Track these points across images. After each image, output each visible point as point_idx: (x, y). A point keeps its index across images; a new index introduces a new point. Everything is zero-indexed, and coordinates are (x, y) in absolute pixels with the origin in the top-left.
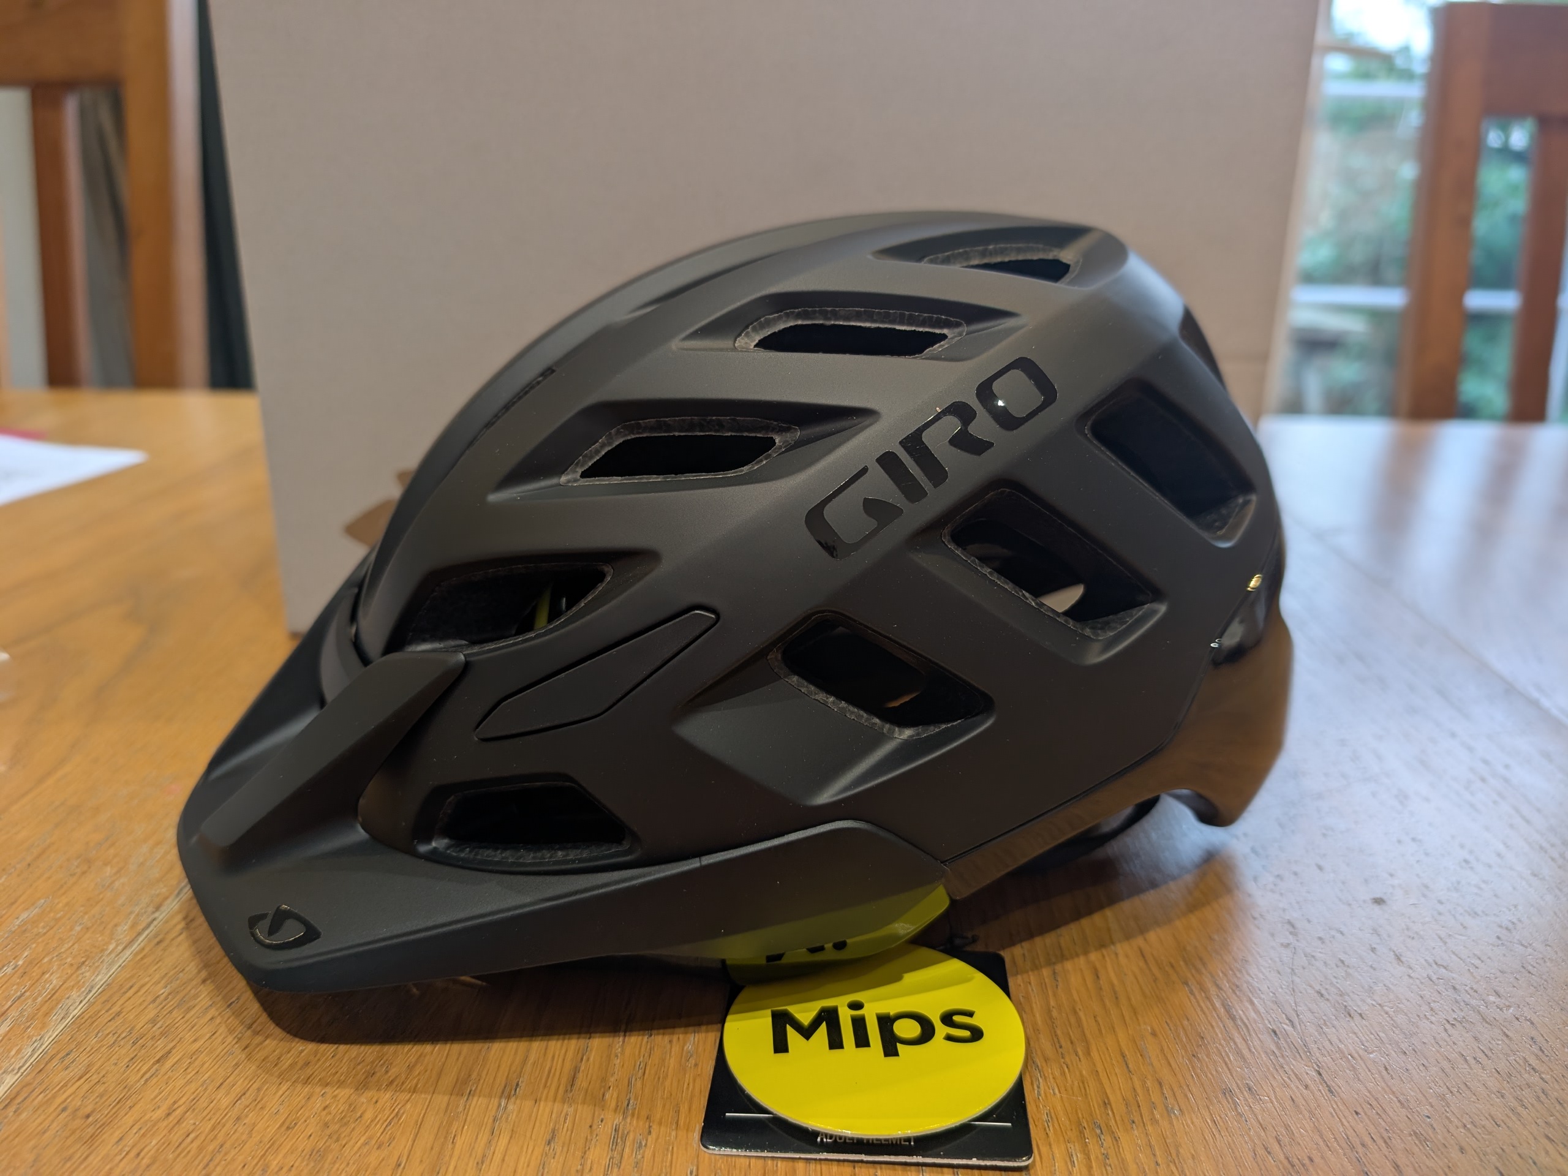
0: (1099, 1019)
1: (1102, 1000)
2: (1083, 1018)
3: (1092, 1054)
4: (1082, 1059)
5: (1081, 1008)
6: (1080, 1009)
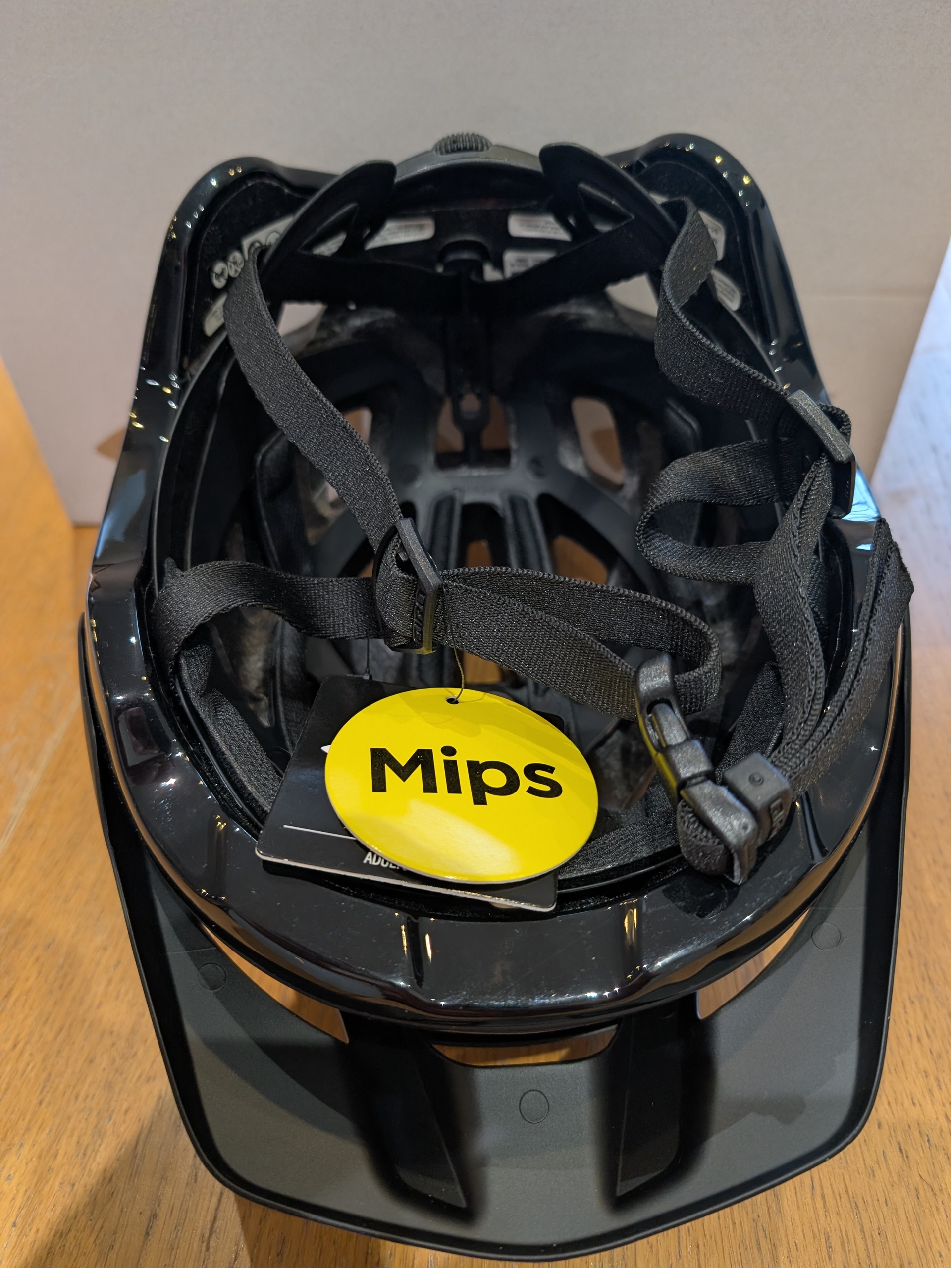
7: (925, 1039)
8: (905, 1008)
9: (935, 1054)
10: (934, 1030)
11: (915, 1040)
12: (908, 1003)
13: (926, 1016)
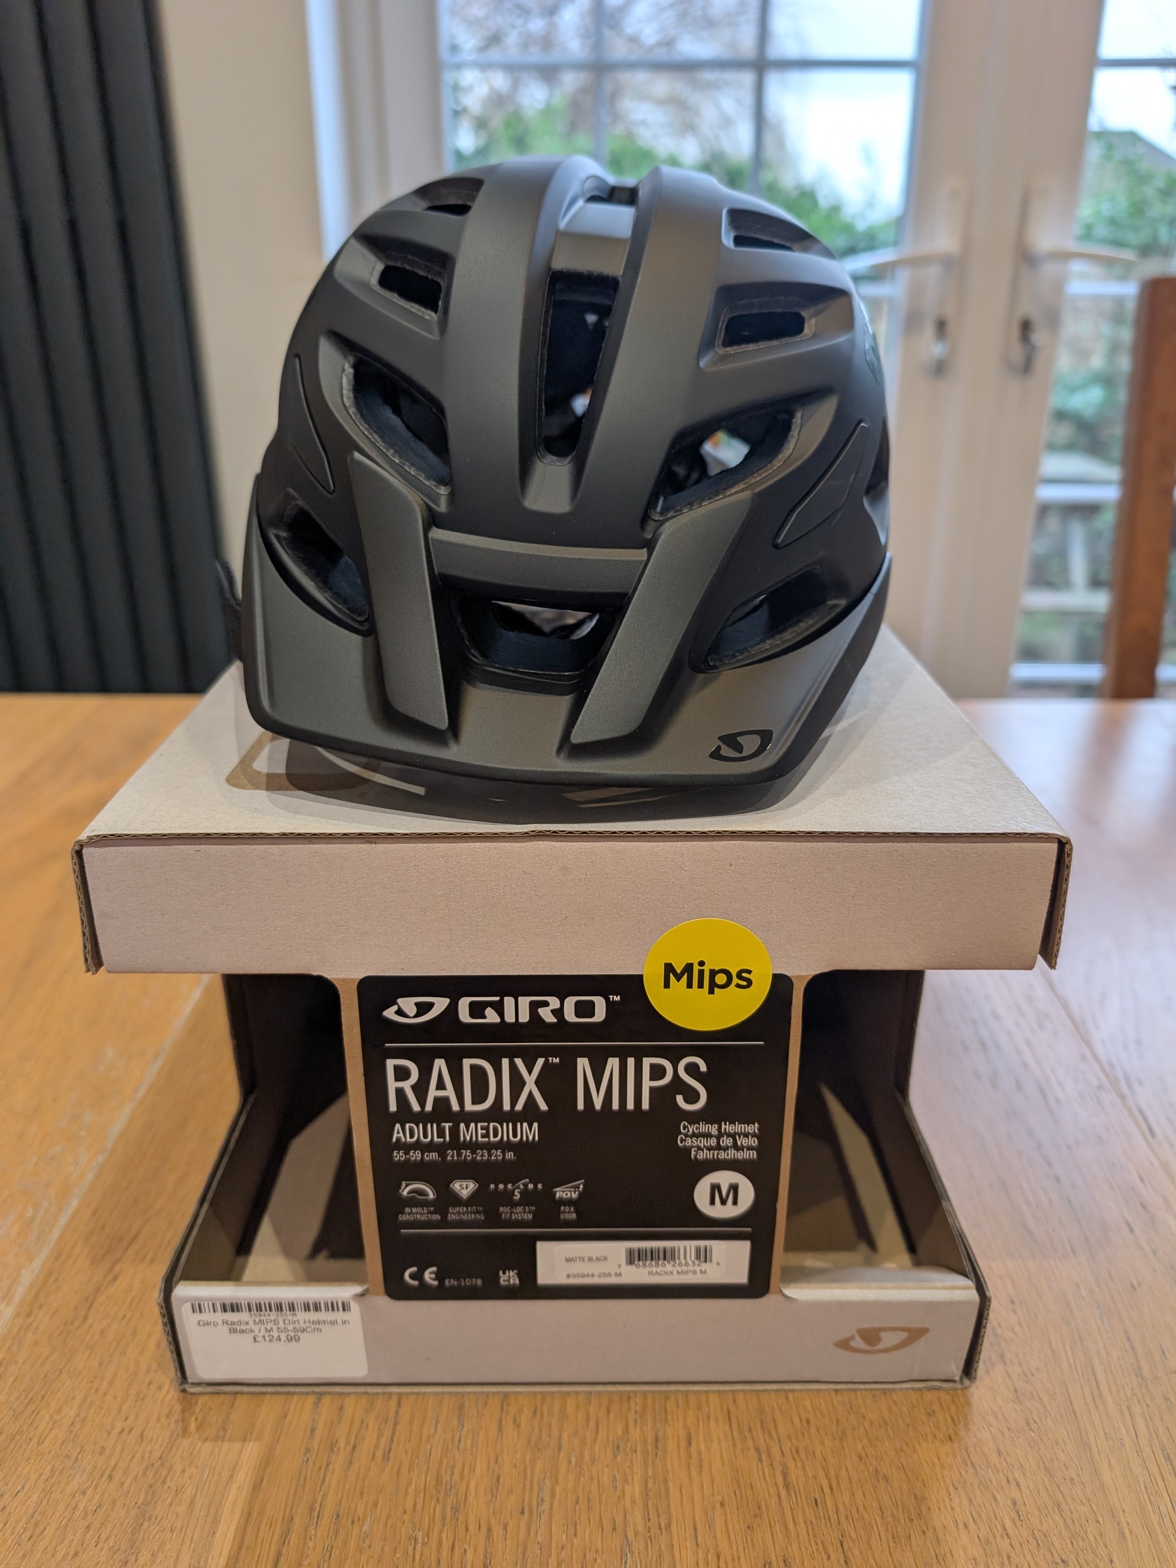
0: (683, 1489)
1: (689, 1469)
2: (671, 1489)
3: (672, 1527)
4: (663, 1534)
5: (672, 1478)
6: (670, 1480)
7: (971, 1524)
8: (949, 1495)
9: (982, 1540)
10: (980, 1516)
11: (961, 1526)
12: (951, 1489)
13: (971, 1501)
